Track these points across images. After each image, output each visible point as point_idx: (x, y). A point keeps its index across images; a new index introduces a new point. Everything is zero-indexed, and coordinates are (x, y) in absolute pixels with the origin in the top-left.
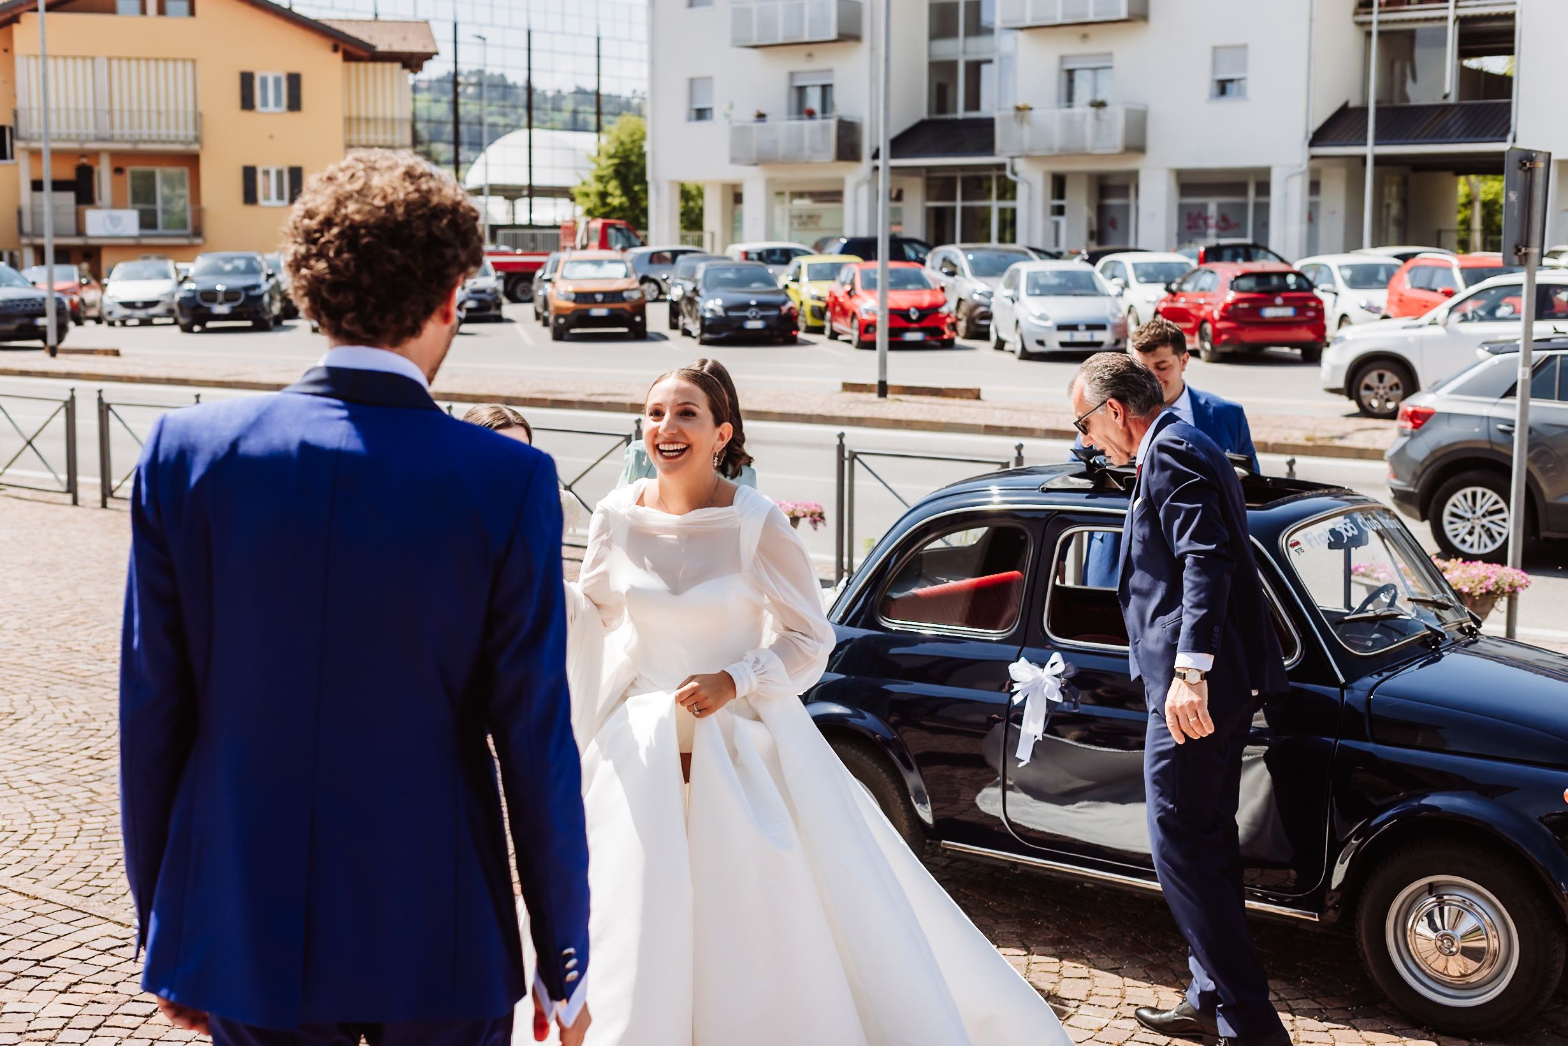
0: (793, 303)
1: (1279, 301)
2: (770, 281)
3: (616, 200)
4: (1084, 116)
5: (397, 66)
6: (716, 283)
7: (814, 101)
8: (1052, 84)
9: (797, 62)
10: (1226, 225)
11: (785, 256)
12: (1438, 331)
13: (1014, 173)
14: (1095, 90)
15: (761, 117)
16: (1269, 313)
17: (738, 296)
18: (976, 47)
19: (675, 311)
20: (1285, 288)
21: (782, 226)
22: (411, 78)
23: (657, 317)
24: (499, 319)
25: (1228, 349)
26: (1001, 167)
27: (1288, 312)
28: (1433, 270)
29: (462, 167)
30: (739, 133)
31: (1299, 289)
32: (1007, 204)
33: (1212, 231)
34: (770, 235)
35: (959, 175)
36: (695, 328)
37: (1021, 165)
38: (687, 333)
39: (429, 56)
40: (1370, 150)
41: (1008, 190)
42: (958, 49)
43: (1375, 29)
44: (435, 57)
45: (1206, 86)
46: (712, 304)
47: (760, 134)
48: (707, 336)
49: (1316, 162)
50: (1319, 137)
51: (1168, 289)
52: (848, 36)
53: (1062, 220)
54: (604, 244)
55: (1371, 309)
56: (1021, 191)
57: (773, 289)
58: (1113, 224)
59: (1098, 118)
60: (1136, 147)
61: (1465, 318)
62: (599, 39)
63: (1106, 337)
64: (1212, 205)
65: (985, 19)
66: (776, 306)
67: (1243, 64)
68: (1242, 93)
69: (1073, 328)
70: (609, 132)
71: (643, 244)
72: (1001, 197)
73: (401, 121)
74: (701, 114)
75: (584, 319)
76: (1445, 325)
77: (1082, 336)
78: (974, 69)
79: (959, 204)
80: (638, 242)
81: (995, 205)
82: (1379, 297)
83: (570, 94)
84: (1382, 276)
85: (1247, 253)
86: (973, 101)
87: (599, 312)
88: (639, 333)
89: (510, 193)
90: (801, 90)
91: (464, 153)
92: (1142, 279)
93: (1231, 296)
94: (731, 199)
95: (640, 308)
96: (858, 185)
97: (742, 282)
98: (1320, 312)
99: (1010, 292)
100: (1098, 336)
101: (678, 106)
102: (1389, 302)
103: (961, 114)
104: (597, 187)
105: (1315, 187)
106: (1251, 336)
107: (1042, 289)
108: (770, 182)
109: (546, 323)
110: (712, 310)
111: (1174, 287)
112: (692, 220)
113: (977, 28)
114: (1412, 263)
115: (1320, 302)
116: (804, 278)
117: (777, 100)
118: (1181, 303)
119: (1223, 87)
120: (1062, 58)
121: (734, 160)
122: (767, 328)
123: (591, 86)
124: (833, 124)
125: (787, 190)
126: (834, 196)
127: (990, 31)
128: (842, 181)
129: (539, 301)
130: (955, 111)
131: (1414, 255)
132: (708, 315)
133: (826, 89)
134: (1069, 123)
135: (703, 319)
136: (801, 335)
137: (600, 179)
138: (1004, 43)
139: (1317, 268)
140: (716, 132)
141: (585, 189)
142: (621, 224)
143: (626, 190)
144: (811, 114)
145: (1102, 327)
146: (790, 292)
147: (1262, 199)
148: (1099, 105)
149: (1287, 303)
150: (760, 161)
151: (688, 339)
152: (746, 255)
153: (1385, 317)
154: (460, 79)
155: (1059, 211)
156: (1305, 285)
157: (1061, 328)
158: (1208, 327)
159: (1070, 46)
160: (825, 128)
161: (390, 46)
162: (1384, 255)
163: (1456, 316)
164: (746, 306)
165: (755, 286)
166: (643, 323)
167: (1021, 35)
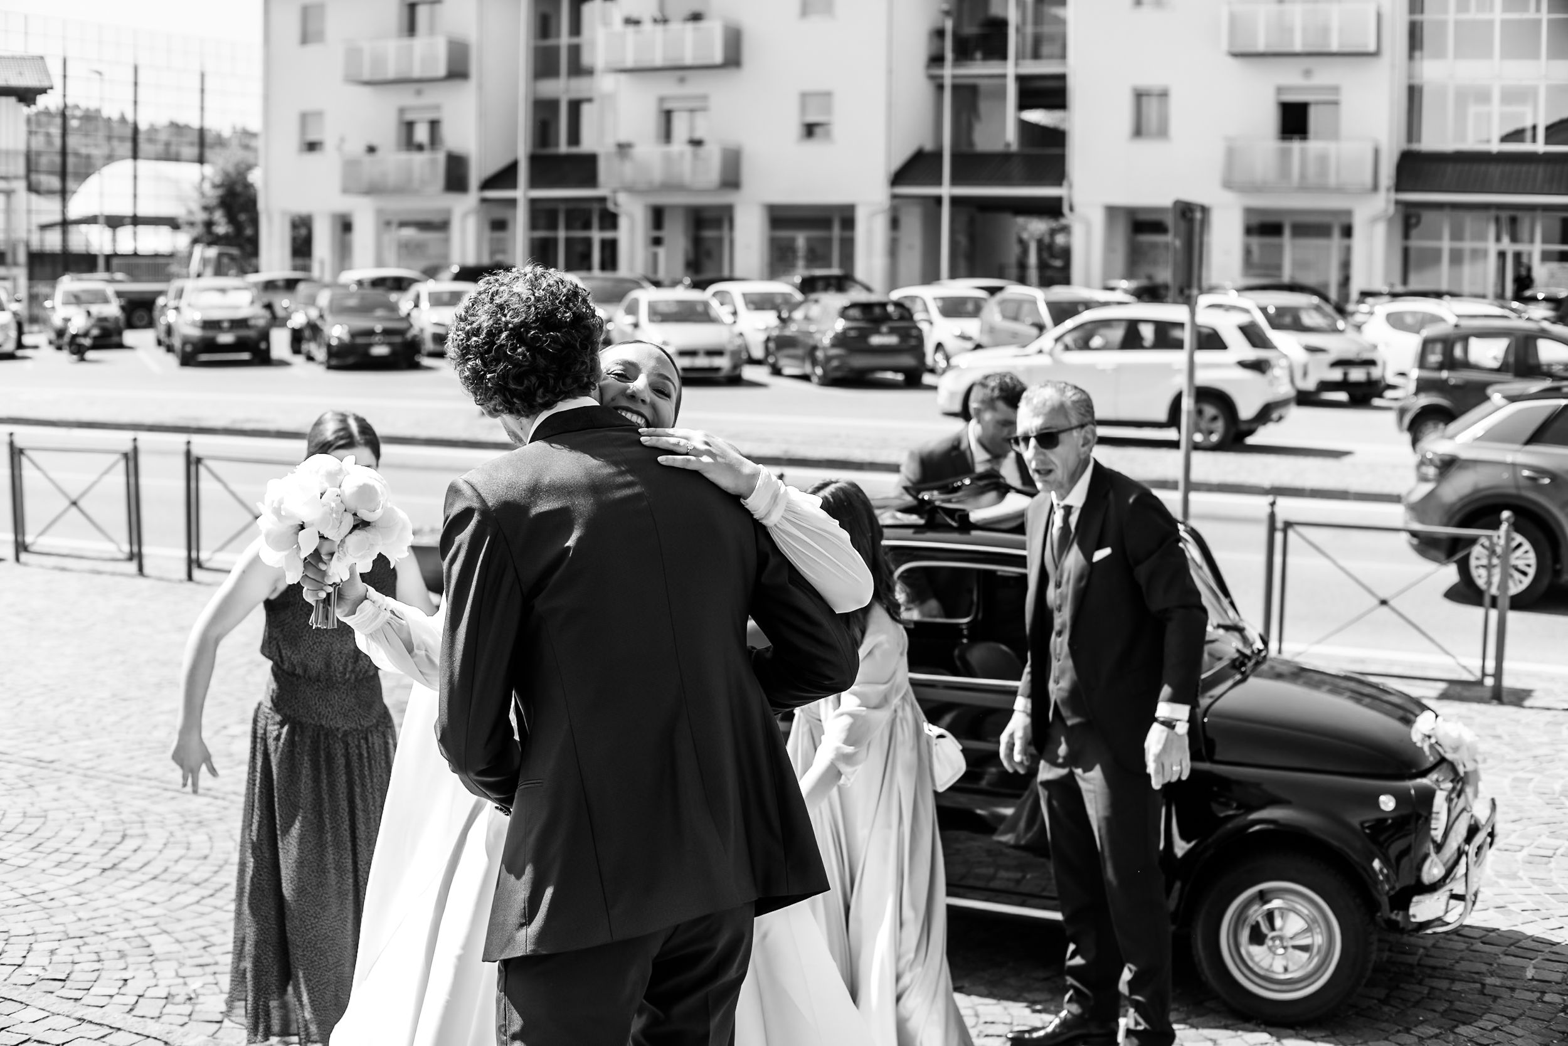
0: (414, 331)
1: (884, 329)
2: (393, 308)
3: (222, 229)
4: (682, 155)
5: (12, 100)
6: (339, 310)
7: (421, 134)
8: (650, 123)
9: (405, 97)
10: (816, 256)
11: (400, 284)
12: (1044, 360)
13: (616, 204)
14: (692, 128)
15: (371, 150)
16: (876, 340)
17: (362, 323)
18: (577, 87)
19: (297, 339)
20: (887, 318)
21: (391, 255)
22: (25, 110)
23: (280, 343)
24: (120, 346)
25: (838, 374)
26: (602, 200)
27: (893, 340)
28: (1019, 303)
29: (68, 196)
30: (350, 166)
31: (902, 318)
32: (608, 235)
33: (801, 263)
34: (380, 263)
35: (562, 207)
36: (320, 354)
37: (622, 198)
38: (310, 358)
39: (43, 91)
40: (946, 190)
41: (610, 220)
42: (560, 88)
43: (948, 83)
44: (49, 91)
45: (794, 129)
46: (337, 331)
47: (371, 168)
48: (334, 362)
49: (897, 201)
50: (899, 178)
51: (779, 317)
52: (457, 72)
53: (661, 251)
54: (219, 271)
55: (964, 337)
56: (623, 222)
57: (394, 316)
58: (709, 254)
59: (695, 156)
60: (731, 180)
61: (1067, 348)
62: (203, 76)
63: (723, 363)
64: (801, 239)
65: (586, 59)
66: (401, 332)
67: (828, 109)
68: (828, 135)
69: (691, 353)
70: (213, 163)
71: (256, 271)
72: (602, 228)
73: (16, 153)
74: (312, 147)
75: (209, 346)
76: (1051, 354)
77: (702, 362)
78: (575, 107)
79: (562, 234)
80: (250, 269)
81: (597, 236)
82: (971, 326)
83: (165, 127)
84: (970, 307)
85: (841, 283)
86: (574, 137)
87: (226, 338)
88: (262, 358)
89: (114, 223)
90: (410, 126)
91: (71, 184)
92: (751, 306)
93: (840, 325)
94: (339, 227)
95: (265, 336)
96: (465, 216)
97: (365, 309)
98: (920, 339)
99: (630, 319)
100: (718, 362)
101: (288, 139)
102: (981, 331)
103: (563, 148)
104: (201, 216)
105: (895, 223)
106: (860, 361)
107: (661, 316)
108: (379, 212)
109: (170, 349)
110: (339, 338)
111: (785, 315)
112: (302, 248)
113: (578, 69)
114: (999, 296)
115: (920, 331)
116: (425, 303)
117: (387, 134)
118: (792, 330)
119: (810, 130)
120: (662, 100)
121: (346, 190)
122: (394, 354)
123: (193, 121)
124: (441, 157)
125: (396, 219)
126: (442, 226)
127: (590, 72)
128: (449, 212)
129: (162, 328)
130: (557, 145)
131: (1000, 289)
132: (334, 342)
133: (434, 125)
134: (668, 159)
135: (329, 346)
136: (426, 361)
137: (206, 208)
138: (605, 84)
139: (913, 298)
140: (327, 165)
141: (192, 219)
142: (235, 251)
143: (232, 219)
144: (420, 148)
145: (718, 353)
146: (413, 320)
147: (847, 234)
148: (697, 143)
149: (892, 331)
150: (372, 190)
151: (311, 366)
152: (360, 283)
153: (978, 347)
154: (68, 113)
155: (657, 241)
156: (906, 314)
157: (683, 353)
158: (820, 354)
159: (668, 87)
160: (433, 162)
161: (6, 81)
162: (966, 288)
163: (1060, 346)
164: (370, 333)
165: (380, 313)
166: (268, 350)
167: (623, 77)
